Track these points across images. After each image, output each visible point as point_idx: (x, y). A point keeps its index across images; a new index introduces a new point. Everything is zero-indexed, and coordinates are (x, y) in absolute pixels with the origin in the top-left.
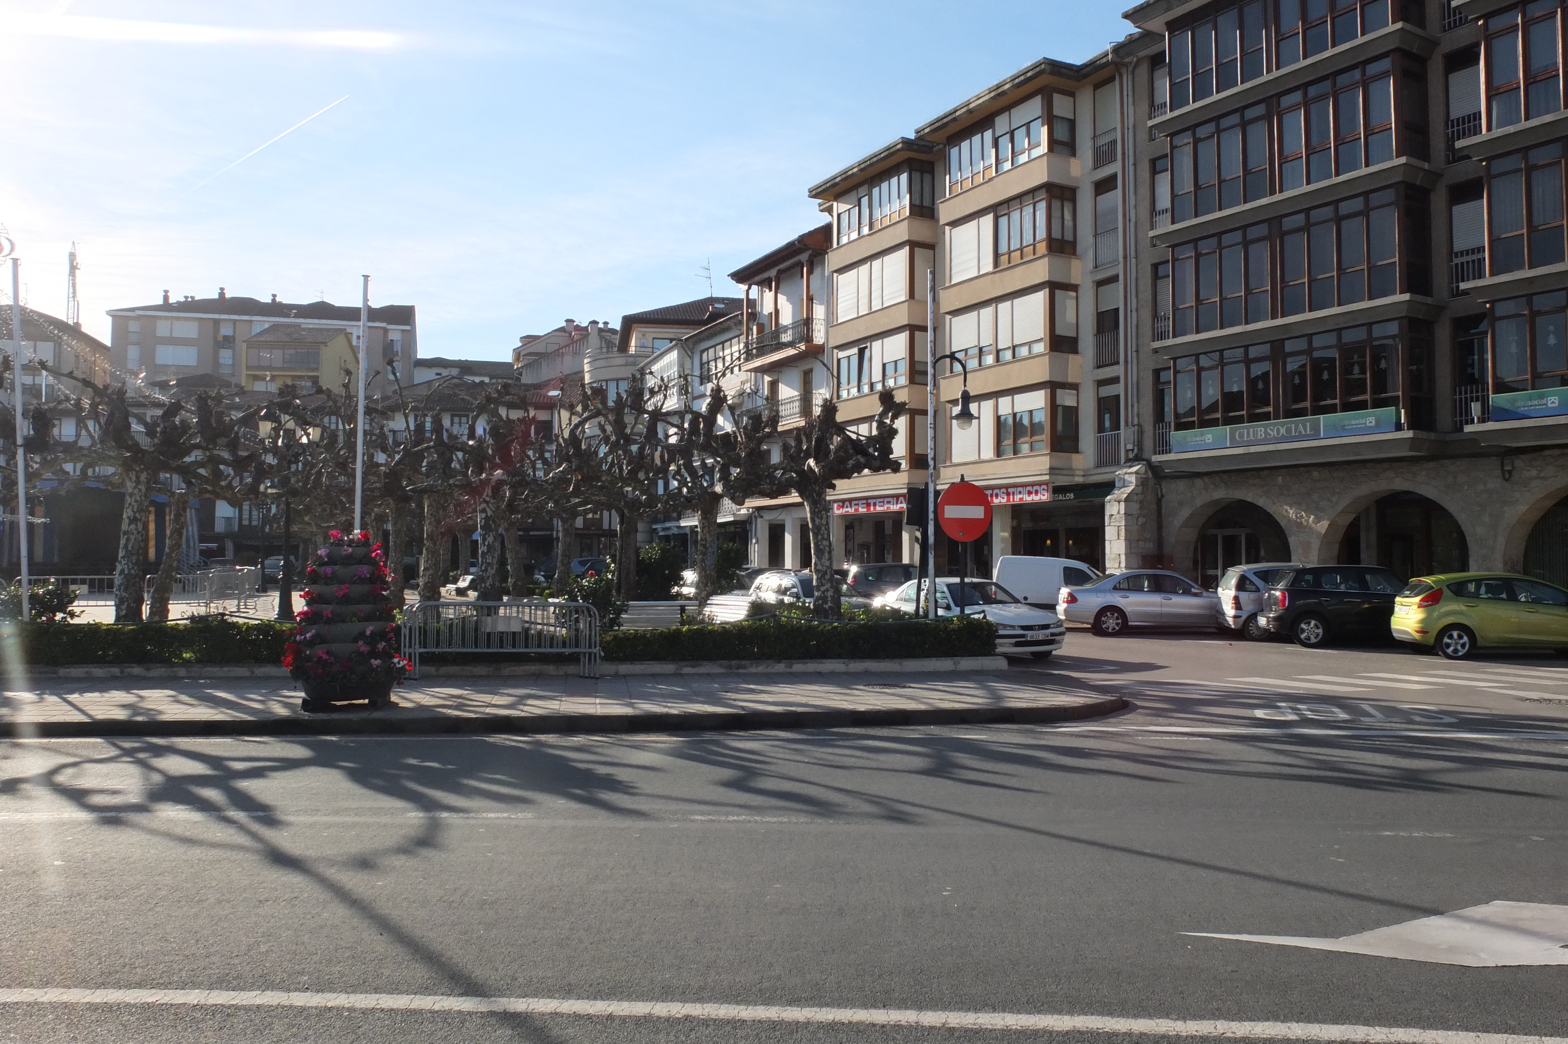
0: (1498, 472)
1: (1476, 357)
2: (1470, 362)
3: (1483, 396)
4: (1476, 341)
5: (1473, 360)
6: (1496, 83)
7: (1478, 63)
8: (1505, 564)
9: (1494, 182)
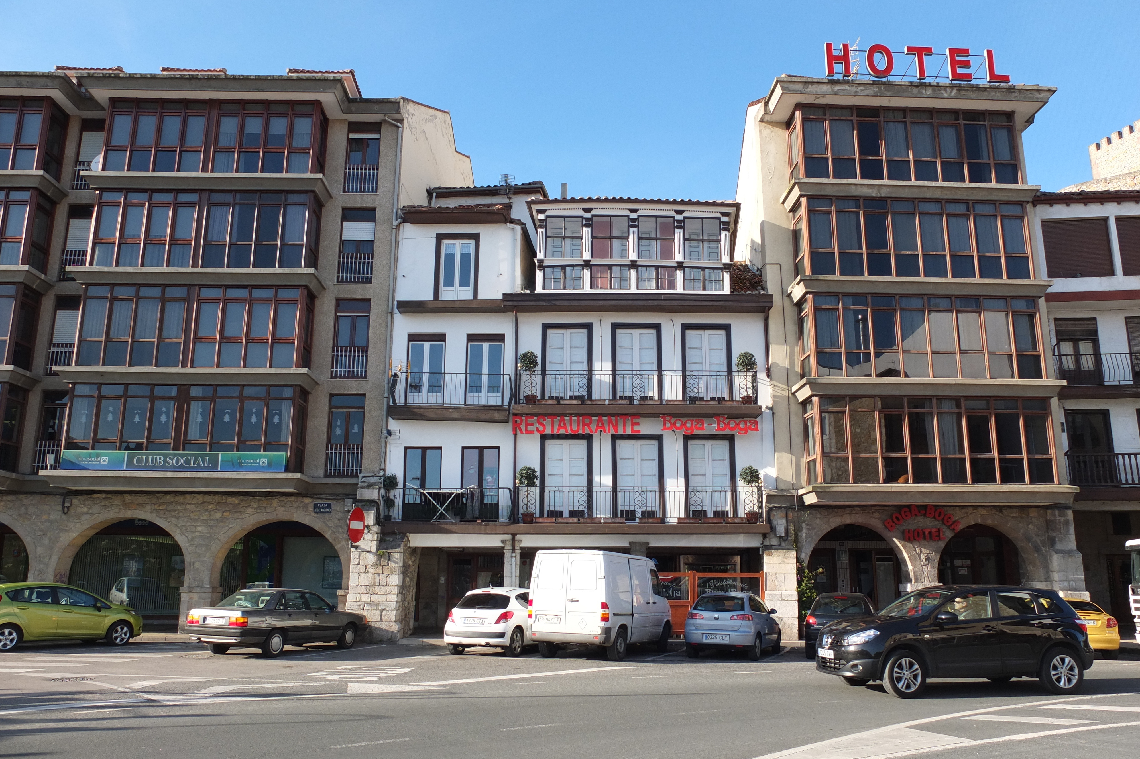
0: (60, 508)
1: (57, 421)
2: (51, 424)
3: (57, 450)
4: (58, 409)
5: (55, 423)
6: (101, 235)
7: (91, 219)
8: (55, 576)
9: (89, 301)
